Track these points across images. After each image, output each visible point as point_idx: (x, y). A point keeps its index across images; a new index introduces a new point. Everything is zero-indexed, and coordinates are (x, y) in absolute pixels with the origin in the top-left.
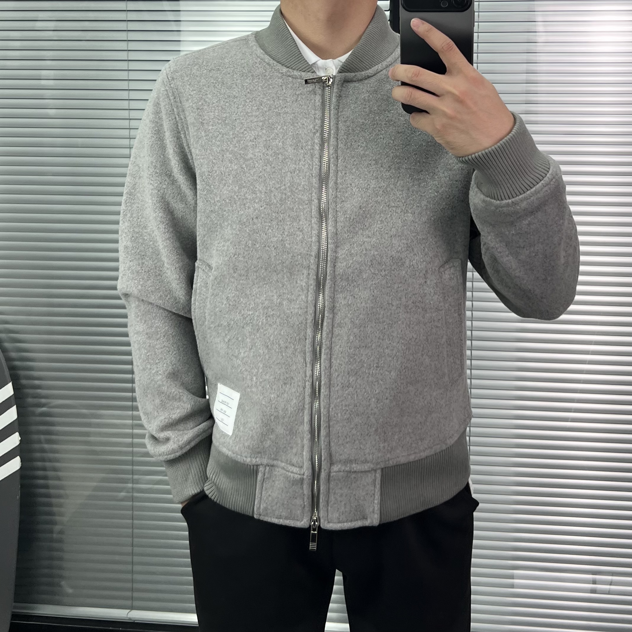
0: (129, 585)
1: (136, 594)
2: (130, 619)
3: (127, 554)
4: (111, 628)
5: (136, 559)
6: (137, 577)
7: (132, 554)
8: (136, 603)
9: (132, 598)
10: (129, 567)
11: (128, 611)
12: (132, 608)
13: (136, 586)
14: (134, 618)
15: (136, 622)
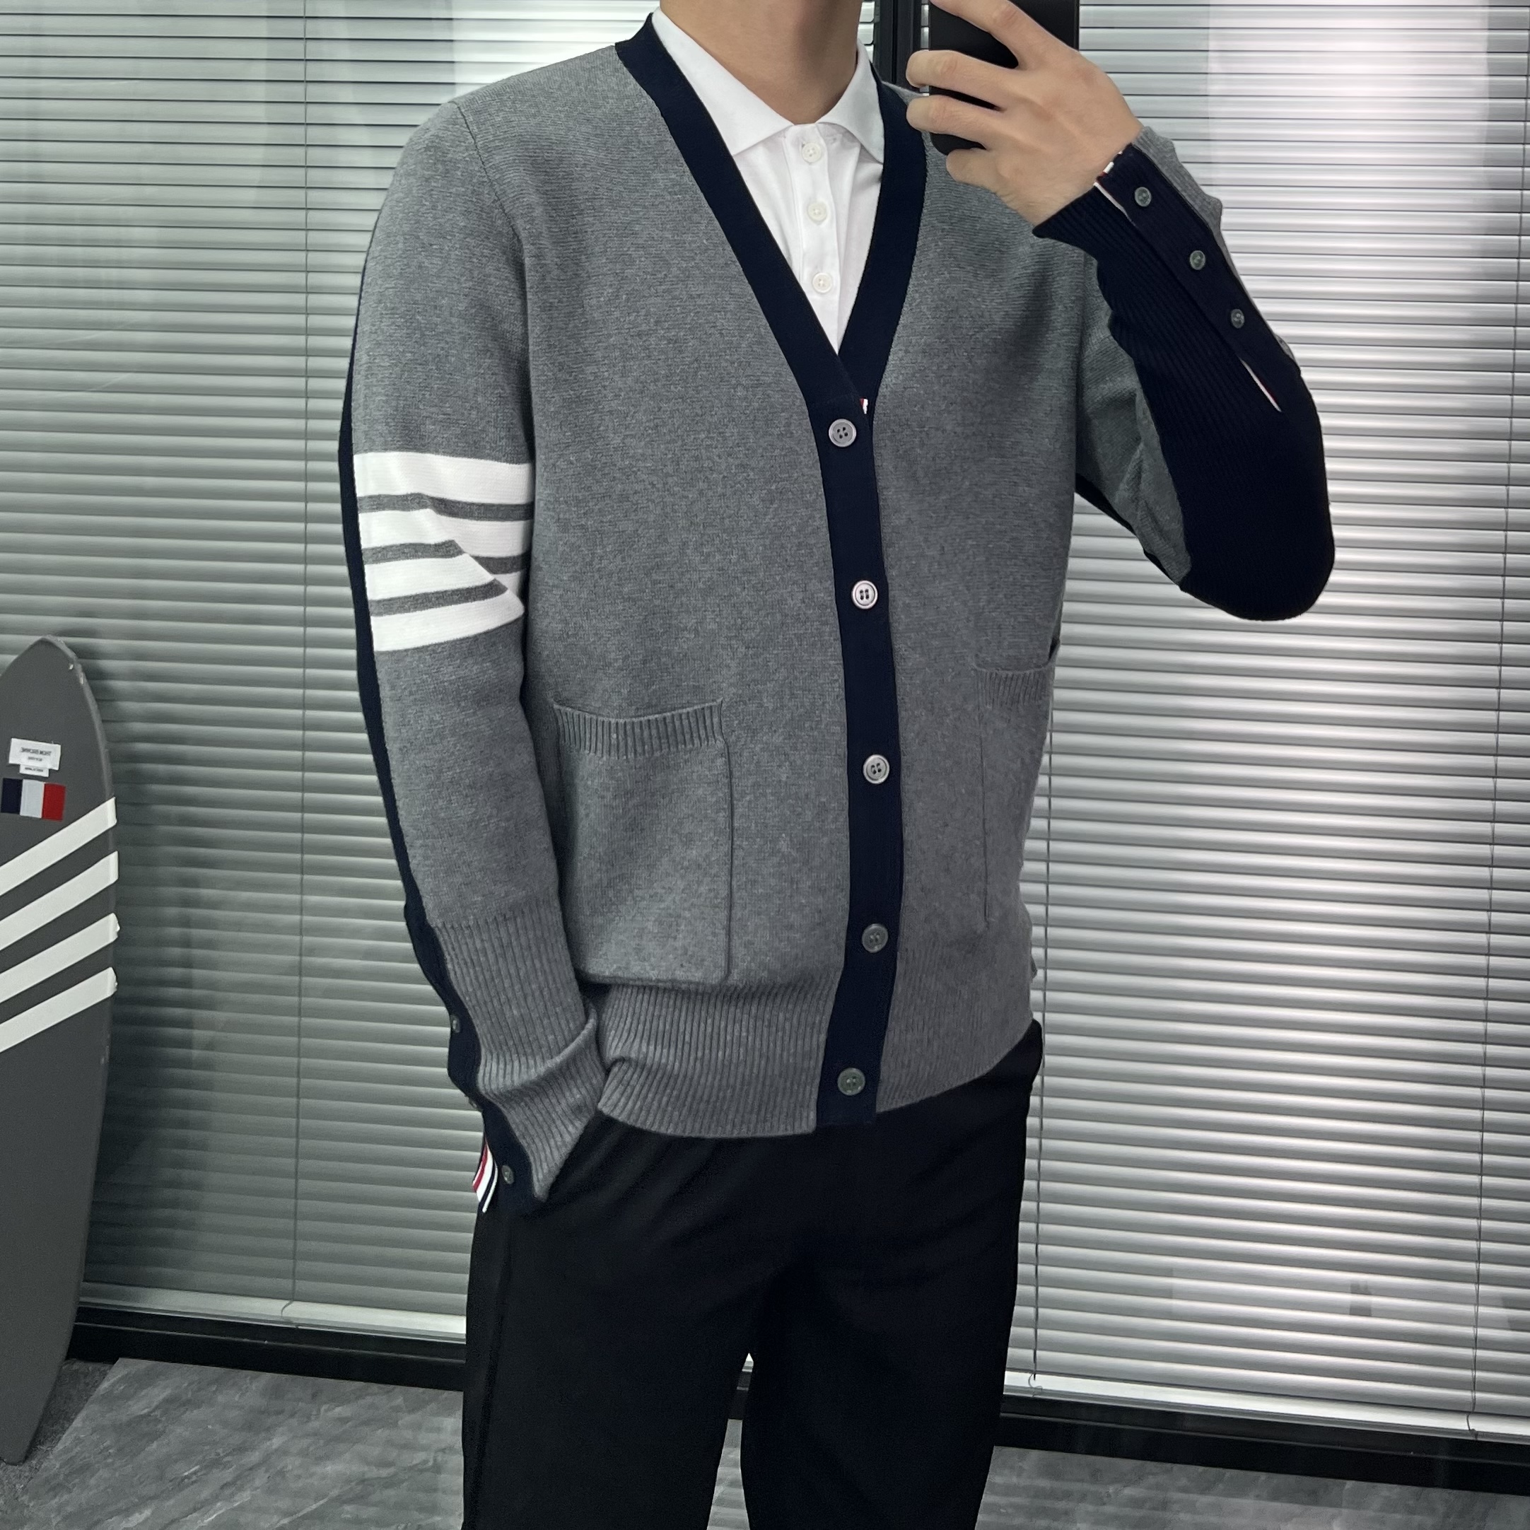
0: (287, 1244)
1: (303, 1266)
2: (288, 1321)
3: (283, 1174)
4: (245, 1340)
5: (305, 1184)
6: (304, 1225)
7: (296, 1175)
8: (302, 1285)
9: (294, 1275)
10: (289, 1204)
11: (287, 1302)
12: (292, 1297)
13: (303, 1246)
14: (298, 1319)
15: (300, 1327)
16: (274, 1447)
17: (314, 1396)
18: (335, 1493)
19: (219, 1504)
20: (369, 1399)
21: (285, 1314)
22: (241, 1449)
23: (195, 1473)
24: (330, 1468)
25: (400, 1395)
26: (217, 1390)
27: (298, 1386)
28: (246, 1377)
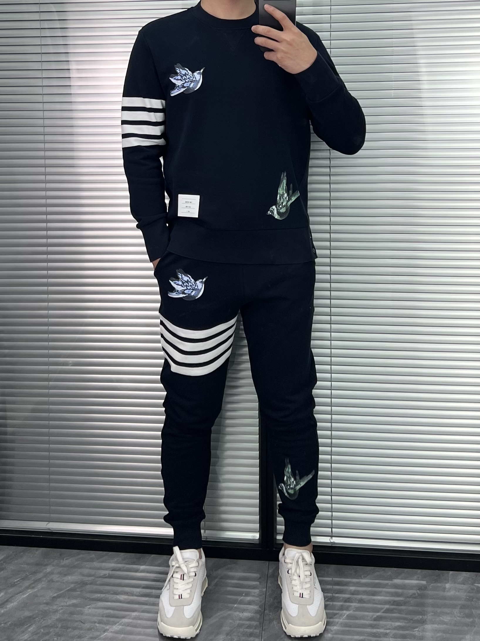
1: (53, 509)
2: (49, 529)
4: (33, 536)
8: (53, 517)
9: (50, 512)
11: (47, 523)
12: (50, 520)
14: (52, 528)
15: (53, 531)
16: (48, 571)
17: (61, 555)
18: (72, 586)
19: (29, 590)
20: (81, 556)
21: (47, 527)
22: (35, 573)
23: (19, 581)
24: (69, 578)
25: (93, 554)
26: (23, 553)
27: (54, 552)
28: (34, 550)
